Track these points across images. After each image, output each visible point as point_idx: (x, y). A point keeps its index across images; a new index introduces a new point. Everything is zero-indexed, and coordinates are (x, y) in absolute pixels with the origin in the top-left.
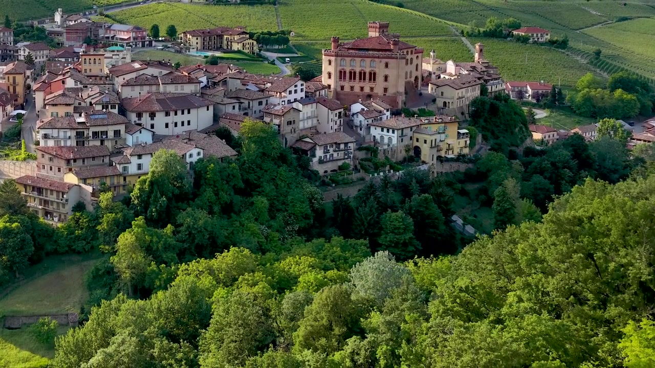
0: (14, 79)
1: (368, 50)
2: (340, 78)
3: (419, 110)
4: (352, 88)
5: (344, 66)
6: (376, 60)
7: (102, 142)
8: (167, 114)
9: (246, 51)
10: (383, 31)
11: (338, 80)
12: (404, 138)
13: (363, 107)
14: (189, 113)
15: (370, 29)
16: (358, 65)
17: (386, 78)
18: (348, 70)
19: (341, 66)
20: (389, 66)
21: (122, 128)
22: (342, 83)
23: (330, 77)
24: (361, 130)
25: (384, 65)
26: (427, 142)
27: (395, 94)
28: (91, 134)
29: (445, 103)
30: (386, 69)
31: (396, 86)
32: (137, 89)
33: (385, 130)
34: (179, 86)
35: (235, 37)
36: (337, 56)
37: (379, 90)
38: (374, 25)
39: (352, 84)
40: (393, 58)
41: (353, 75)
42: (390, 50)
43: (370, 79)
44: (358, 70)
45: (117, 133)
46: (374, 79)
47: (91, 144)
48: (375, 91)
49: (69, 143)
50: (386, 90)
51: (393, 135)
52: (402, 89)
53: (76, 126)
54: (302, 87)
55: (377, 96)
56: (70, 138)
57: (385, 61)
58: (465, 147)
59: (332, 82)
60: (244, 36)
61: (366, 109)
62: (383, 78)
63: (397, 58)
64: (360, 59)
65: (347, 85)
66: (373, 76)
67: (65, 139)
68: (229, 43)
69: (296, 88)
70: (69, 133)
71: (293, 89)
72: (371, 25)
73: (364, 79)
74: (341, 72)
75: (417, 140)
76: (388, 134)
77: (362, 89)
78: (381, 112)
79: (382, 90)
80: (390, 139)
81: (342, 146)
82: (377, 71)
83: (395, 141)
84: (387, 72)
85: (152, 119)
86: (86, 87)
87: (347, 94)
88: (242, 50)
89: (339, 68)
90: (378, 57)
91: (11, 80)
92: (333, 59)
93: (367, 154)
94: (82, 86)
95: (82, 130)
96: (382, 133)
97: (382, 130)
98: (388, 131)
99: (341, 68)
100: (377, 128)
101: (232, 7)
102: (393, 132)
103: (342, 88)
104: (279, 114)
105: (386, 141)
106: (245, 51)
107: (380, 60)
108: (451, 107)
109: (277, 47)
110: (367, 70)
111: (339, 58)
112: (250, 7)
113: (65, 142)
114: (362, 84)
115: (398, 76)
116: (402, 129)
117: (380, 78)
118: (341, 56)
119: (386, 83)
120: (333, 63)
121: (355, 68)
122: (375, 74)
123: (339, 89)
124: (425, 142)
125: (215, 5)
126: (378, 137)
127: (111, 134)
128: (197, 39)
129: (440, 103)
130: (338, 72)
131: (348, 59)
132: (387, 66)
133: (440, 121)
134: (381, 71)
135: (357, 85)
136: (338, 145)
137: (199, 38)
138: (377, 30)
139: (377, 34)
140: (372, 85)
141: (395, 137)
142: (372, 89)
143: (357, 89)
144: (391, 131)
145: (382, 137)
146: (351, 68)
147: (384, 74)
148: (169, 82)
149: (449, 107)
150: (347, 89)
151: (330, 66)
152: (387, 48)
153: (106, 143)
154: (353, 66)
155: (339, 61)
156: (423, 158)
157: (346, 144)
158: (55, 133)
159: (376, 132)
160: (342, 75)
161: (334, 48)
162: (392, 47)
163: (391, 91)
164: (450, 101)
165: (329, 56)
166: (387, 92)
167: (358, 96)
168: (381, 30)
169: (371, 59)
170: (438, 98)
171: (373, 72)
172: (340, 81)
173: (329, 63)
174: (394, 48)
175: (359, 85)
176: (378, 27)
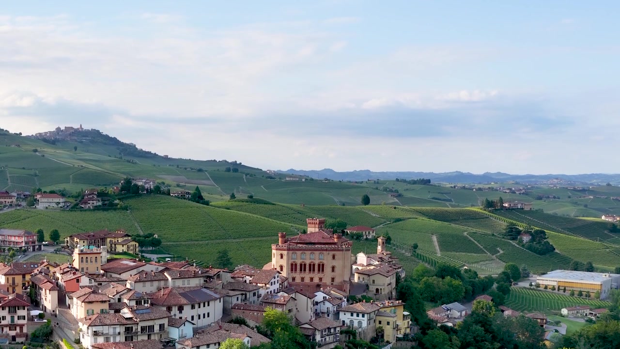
0: (14, 279)
1: (314, 244)
2: (292, 270)
3: (362, 296)
4: (303, 279)
5: (295, 259)
6: (325, 252)
7: (149, 336)
8: (193, 307)
9: (131, 252)
11: (290, 272)
12: (370, 321)
13: (325, 295)
14: (208, 305)
15: (309, 225)
16: (308, 258)
17: (333, 268)
18: (299, 262)
19: (292, 259)
20: (336, 257)
21: (165, 321)
22: (294, 275)
23: (282, 270)
24: (328, 316)
25: (332, 257)
26: (390, 324)
27: (341, 283)
28: (139, 329)
29: (377, 290)
30: (334, 261)
31: (342, 275)
32: (148, 284)
33: (355, 315)
34: (186, 280)
35: (119, 239)
36: (289, 250)
37: (327, 280)
38: (314, 221)
39: (303, 275)
40: (338, 250)
41: (303, 267)
42: (334, 244)
43: (319, 270)
44: (308, 262)
45: (162, 327)
46: (323, 270)
47: (140, 338)
48: (324, 281)
49: (118, 339)
50: (333, 279)
51: (363, 318)
52: (347, 278)
53: (125, 322)
54: (278, 279)
55: (325, 286)
56: (119, 333)
57: (332, 253)
58: (408, 327)
59: (284, 274)
60: (127, 238)
61: (328, 297)
62: (331, 269)
63: (343, 250)
64: (310, 252)
65: (298, 276)
66: (321, 267)
67: (114, 335)
68: (113, 246)
69: (275, 280)
70: (119, 329)
71: (273, 280)
73: (314, 270)
74: (292, 265)
75: (380, 322)
76: (358, 318)
77: (312, 279)
78: (341, 299)
79: (330, 280)
80: (360, 323)
81: (332, 331)
82: (325, 262)
83: (365, 324)
84: (334, 263)
85: (181, 312)
86: (101, 284)
87: (298, 285)
88: (127, 251)
89: (291, 261)
90: (326, 250)
91: (11, 281)
92: (285, 253)
93: (346, 337)
94: (96, 284)
95: (130, 326)
96: (352, 317)
97: (352, 315)
98: (358, 316)
99: (292, 261)
100: (346, 313)
101: (88, 213)
102: (363, 316)
103: (294, 279)
104: (282, 303)
105: (356, 324)
106: (129, 252)
107: (328, 252)
108: (383, 293)
109: (151, 248)
110: (317, 262)
111: (291, 252)
112: (105, 213)
113: (115, 338)
114: (312, 275)
115: (344, 267)
116: (370, 313)
117: (328, 269)
118: (293, 250)
119: (333, 273)
120: (285, 257)
121: (305, 261)
122: (323, 265)
123: (291, 280)
124: (388, 323)
125: (71, 211)
126: (347, 322)
127: (157, 328)
128: (84, 242)
129: (373, 288)
130: (290, 265)
131: (299, 253)
132: (334, 257)
133: (391, 304)
134: (328, 263)
135: (307, 276)
136: (329, 329)
137: (86, 241)
138: (317, 226)
139: (317, 230)
140: (321, 275)
141: (365, 322)
142: (321, 279)
143: (307, 280)
144: (361, 315)
145: (352, 322)
146: (301, 261)
147: (331, 265)
148: (178, 277)
149: (381, 293)
150: (298, 280)
151: (282, 260)
152: (331, 241)
153: (153, 337)
154: (303, 259)
155: (290, 255)
156: (386, 339)
157: (335, 328)
158: (105, 329)
159: (345, 317)
160: (293, 267)
161: (282, 243)
162: (336, 240)
163: (338, 281)
164: (382, 288)
165: (281, 250)
166: (334, 281)
167: (309, 286)
168: (320, 227)
169: (320, 252)
170: (371, 285)
171: (321, 264)
172: (292, 273)
173: (280, 256)
174: (338, 241)
175: (309, 276)
176: (318, 223)
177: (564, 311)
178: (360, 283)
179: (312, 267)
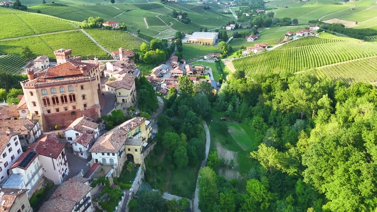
1: (63, 77)
2: (45, 104)
4: (58, 110)
5: (45, 94)
6: (73, 85)
10: (68, 57)
11: (43, 106)
12: (121, 155)
13: (77, 132)
15: (57, 57)
16: (59, 92)
17: (84, 97)
18: (50, 97)
19: (43, 95)
20: (84, 87)
22: (48, 108)
23: (35, 105)
24: (82, 154)
25: (80, 88)
26: (138, 150)
27: (93, 106)
29: (123, 100)
31: (93, 100)
33: (106, 154)
36: (37, 87)
37: (80, 107)
38: (60, 54)
39: (56, 107)
40: (86, 81)
41: (55, 100)
42: (81, 75)
43: (71, 100)
44: (59, 95)
46: (75, 100)
48: (77, 108)
50: (85, 105)
51: (114, 157)
52: (97, 102)
54: (16, 141)
55: (79, 111)
57: (80, 84)
58: (150, 133)
59: (38, 108)
61: (79, 134)
62: (82, 98)
63: (89, 81)
64: (59, 87)
65: (52, 108)
66: (73, 98)
69: (9, 147)
71: (6, 150)
72: (57, 53)
73: (66, 101)
74: (44, 100)
75: (129, 150)
76: (109, 156)
77: (66, 109)
79: (83, 106)
80: (111, 160)
82: (75, 93)
83: (116, 160)
84: (83, 92)
87: (54, 115)
89: (42, 97)
90: (74, 83)
92: (34, 91)
96: (103, 156)
97: (103, 154)
98: (108, 154)
100: (98, 153)
102: (113, 154)
103: (49, 111)
105: (108, 162)
107: (76, 84)
108: (128, 101)
110: (67, 94)
111: (40, 89)
114: (65, 105)
115: (93, 94)
116: (120, 150)
117: (79, 98)
118: (41, 87)
119: (84, 101)
120: (35, 94)
121: (56, 95)
122: (74, 96)
123: (46, 113)
124: (136, 150)
126: (100, 160)
129: (120, 100)
130: (42, 100)
131: (48, 89)
132: (82, 88)
133: (136, 125)
134: (78, 92)
135: (61, 107)
136: (78, 204)
138: (64, 57)
139: (65, 61)
140: (73, 104)
142: (74, 107)
143: (62, 110)
144: (111, 154)
145: (104, 160)
146: (52, 95)
147: (81, 95)
149: (126, 102)
150: (53, 111)
151: (33, 97)
152: (78, 73)
154: (54, 93)
155: (40, 92)
156: (136, 162)
159: (97, 156)
160: (46, 102)
161: (31, 79)
162: (82, 72)
163: (89, 106)
164: (127, 98)
165: (30, 88)
166: (86, 107)
167: (64, 115)
168: (67, 57)
169: (68, 85)
170: (118, 96)
171: (72, 95)
172: (45, 106)
173: (30, 94)
174: (84, 72)
175: (63, 107)
176: (64, 55)
177: (205, 57)
178: (110, 92)
179: (64, 99)
